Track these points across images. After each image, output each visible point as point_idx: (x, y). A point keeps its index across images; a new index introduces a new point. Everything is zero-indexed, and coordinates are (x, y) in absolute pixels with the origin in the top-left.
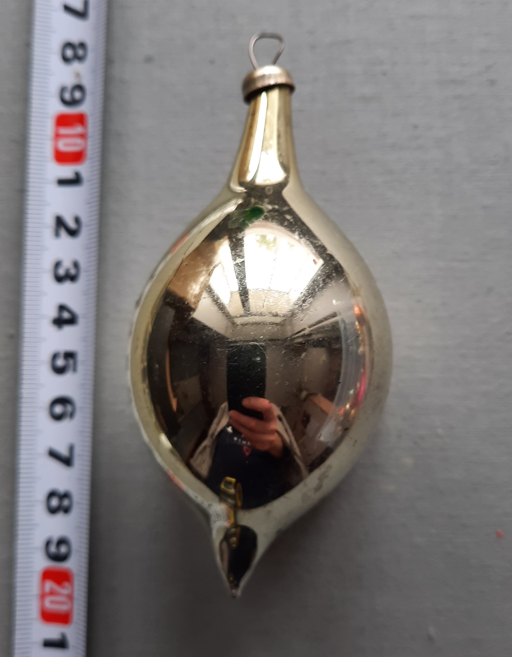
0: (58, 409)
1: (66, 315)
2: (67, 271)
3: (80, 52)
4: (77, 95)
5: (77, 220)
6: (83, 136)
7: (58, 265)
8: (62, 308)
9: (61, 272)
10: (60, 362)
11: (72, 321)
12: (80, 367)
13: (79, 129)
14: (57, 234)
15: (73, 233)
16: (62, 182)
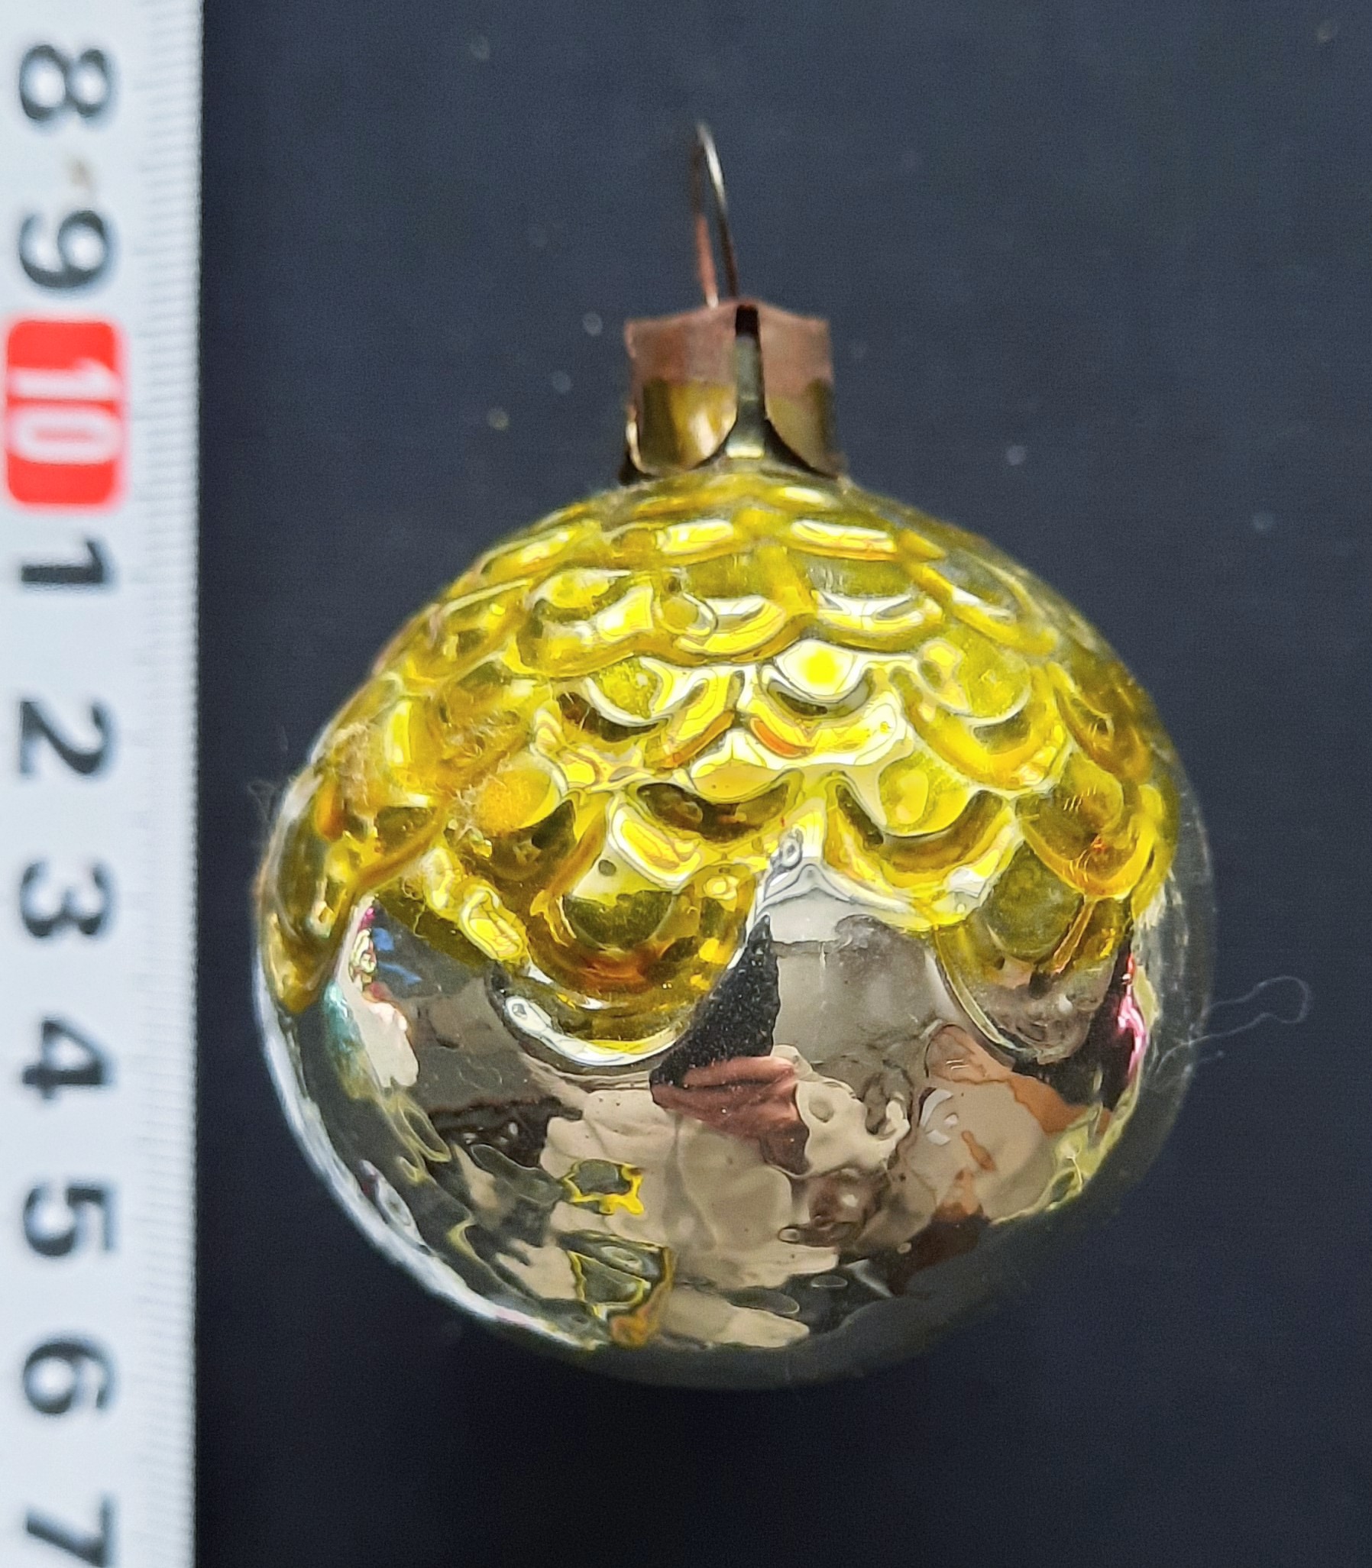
0: (53, 1377)
1: (67, 1055)
2: (68, 897)
3: (89, 86)
4: (84, 249)
5: (99, 718)
6: (110, 407)
7: (30, 876)
8: (52, 1029)
9: (45, 903)
10: (54, 1219)
11: (92, 1075)
12: (127, 1236)
13: (93, 380)
14: (25, 767)
15: (86, 764)
16: (37, 575)
